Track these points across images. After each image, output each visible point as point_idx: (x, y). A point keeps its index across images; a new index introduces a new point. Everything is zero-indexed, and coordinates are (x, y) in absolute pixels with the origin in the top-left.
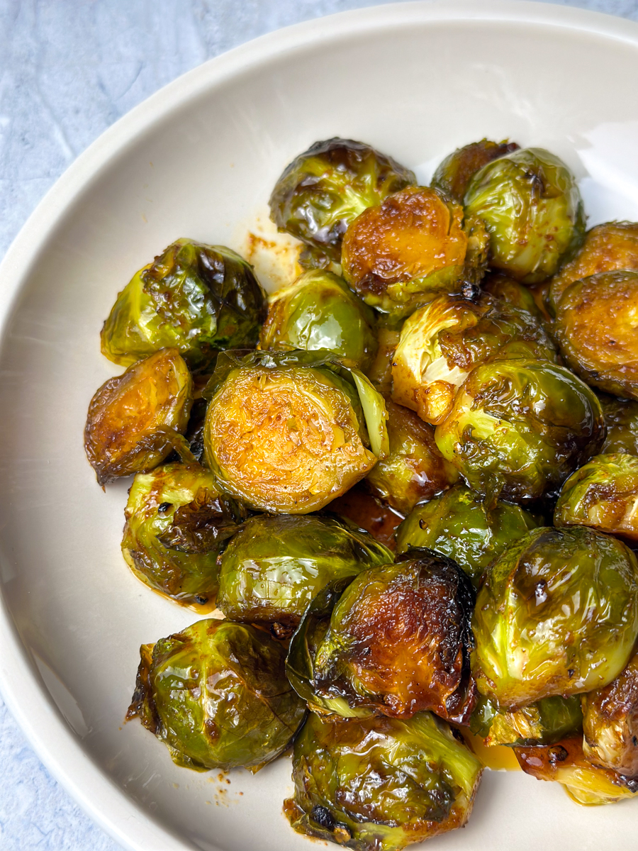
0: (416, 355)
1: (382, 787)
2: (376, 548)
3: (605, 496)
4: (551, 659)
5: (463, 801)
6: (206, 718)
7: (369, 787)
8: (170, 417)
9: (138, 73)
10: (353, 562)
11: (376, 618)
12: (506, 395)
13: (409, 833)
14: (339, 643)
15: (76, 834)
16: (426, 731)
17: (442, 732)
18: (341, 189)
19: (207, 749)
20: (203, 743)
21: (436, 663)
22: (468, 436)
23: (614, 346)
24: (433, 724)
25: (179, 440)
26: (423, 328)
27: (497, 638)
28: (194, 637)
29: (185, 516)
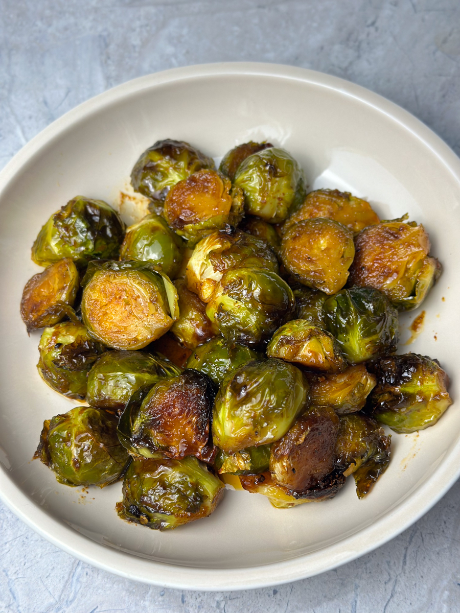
0: (198, 264)
1: (165, 494)
2: (171, 369)
3: (288, 342)
4: (246, 426)
5: (209, 503)
6: (73, 457)
7: (157, 494)
8: (64, 297)
9: (67, 94)
10: (156, 376)
11: (163, 405)
12: (240, 287)
13: (178, 519)
14: (144, 418)
15: (10, 522)
16: (192, 466)
17: (201, 467)
18: (167, 169)
19: (74, 474)
20: (72, 471)
21: (195, 430)
22: (221, 309)
23: (309, 260)
24: (197, 463)
25: (68, 309)
26: (203, 249)
27: (220, 416)
28: (72, 416)
29: (68, 350)
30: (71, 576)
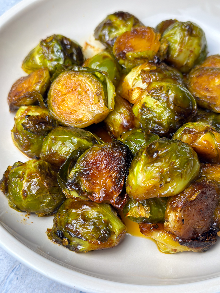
0: (132, 78)
1: (84, 225)
3: (190, 132)
4: (154, 179)
5: (114, 238)
6: (23, 188)
7: (79, 223)
8: (38, 87)
10: (91, 144)
11: (93, 160)
12: (160, 91)
13: (91, 245)
14: (78, 168)
17: (113, 213)
18: (119, 26)
19: (22, 201)
20: (21, 199)
21: (114, 182)
22: (144, 106)
23: (207, 90)
24: (110, 208)
25: (39, 96)
26: (137, 71)
27: (135, 170)
28: (28, 164)
29: (34, 119)
30: (6, 279)
